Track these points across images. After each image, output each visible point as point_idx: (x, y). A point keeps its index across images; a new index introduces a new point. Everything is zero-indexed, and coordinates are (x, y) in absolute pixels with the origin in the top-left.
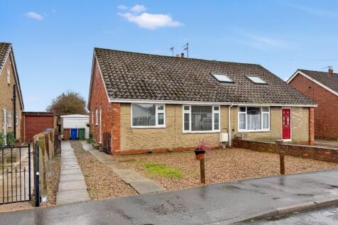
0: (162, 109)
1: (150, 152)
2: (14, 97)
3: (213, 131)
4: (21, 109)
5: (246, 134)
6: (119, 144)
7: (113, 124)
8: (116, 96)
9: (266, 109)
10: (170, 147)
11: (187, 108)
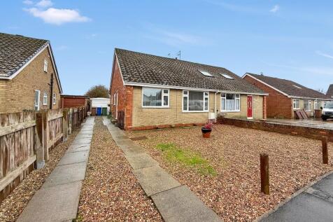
0: (167, 92)
1: (157, 128)
2: (52, 83)
3: (204, 111)
4: (60, 92)
5: (226, 113)
6: (131, 121)
7: (126, 104)
8: (130, 80)
9: (237, 95)
10: (172, 123)
11: (186, 93)
